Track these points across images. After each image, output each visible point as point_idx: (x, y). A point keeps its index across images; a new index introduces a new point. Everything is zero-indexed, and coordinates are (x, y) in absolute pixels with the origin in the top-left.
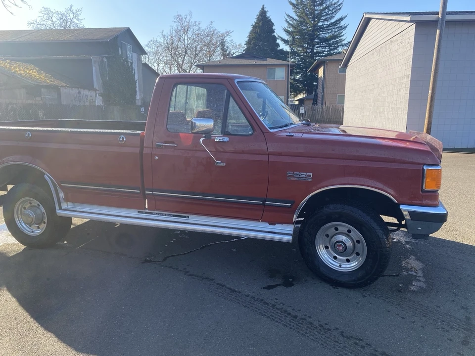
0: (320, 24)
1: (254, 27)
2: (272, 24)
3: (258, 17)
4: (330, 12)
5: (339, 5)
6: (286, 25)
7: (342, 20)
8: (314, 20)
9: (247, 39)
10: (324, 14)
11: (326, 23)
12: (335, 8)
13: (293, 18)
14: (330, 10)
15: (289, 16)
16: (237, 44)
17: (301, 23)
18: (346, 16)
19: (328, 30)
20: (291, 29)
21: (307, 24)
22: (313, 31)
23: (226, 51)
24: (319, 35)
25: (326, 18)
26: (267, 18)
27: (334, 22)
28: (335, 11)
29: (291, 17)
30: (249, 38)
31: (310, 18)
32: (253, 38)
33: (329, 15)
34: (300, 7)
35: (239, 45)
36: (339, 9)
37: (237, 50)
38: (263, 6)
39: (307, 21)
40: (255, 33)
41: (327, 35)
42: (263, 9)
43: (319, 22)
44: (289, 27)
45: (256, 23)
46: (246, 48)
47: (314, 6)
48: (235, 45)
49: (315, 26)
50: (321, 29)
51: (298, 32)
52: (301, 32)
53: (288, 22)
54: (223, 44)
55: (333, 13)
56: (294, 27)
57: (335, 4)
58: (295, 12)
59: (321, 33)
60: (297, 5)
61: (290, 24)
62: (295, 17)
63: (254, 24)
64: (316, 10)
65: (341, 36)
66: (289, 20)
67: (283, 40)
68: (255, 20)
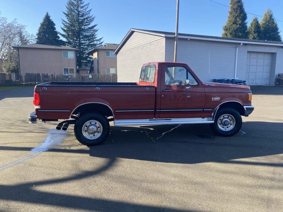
0: (83, 27)
1: (42, 25)
2: (54, 25)
3: (44, 19)
4: (88, 21)
5: (93, 18)
6: (63, 26)
7: (95, 27)
8: (79, 25)
9: (38, 32)
10: (85, 22)
11: (86, 27)
12: (91, 19)
13: (66, 22)
14: (88, 20)
15: (64, 21)
16: (31, 35)
17: (72, 25)
18: (97, 25)
19: (88, 31)
20: (65, 29)
21: (75, 26)
22: (79, 31)
23: (23, 38)
24: (83, 33)
25: (86, 24)
26: (50, 20)
27: (91, 27)
28: (91, 21)
29: (65, 21)
30: (39, 31)
31: (77, 23)
32: (42, 31)
33: (88, 23)
34: (70, 16)
35: (32, 35)
36: (93, 20)
37: (31, 38)
38: (47, 12)
39: (75, 25)
40: (43, 28)
41: (87, 34)
42: (47, 14)
43: (82, 26)
44: (65, 27)
45: (43, 23)
46: (37, 37)
47: (79, 17)
48: (28, 35)
49: (80, 28)
50: (84, 30)
51: (70, 31)
52: (72, 31)
53: (64, 24)
54: (20, 34)
55: (89, 22)
56: (68, 27)
57: (90, 17)
58: (67, 18)
59: (84, 32)
60: (69, 15)
61: (65, 25)
62: (68, 22)
63: (42, 23)
64: (80, 19)
65: (95, 35)
66: (64, 23)
67: (61, 34)
68: (43, 21)
